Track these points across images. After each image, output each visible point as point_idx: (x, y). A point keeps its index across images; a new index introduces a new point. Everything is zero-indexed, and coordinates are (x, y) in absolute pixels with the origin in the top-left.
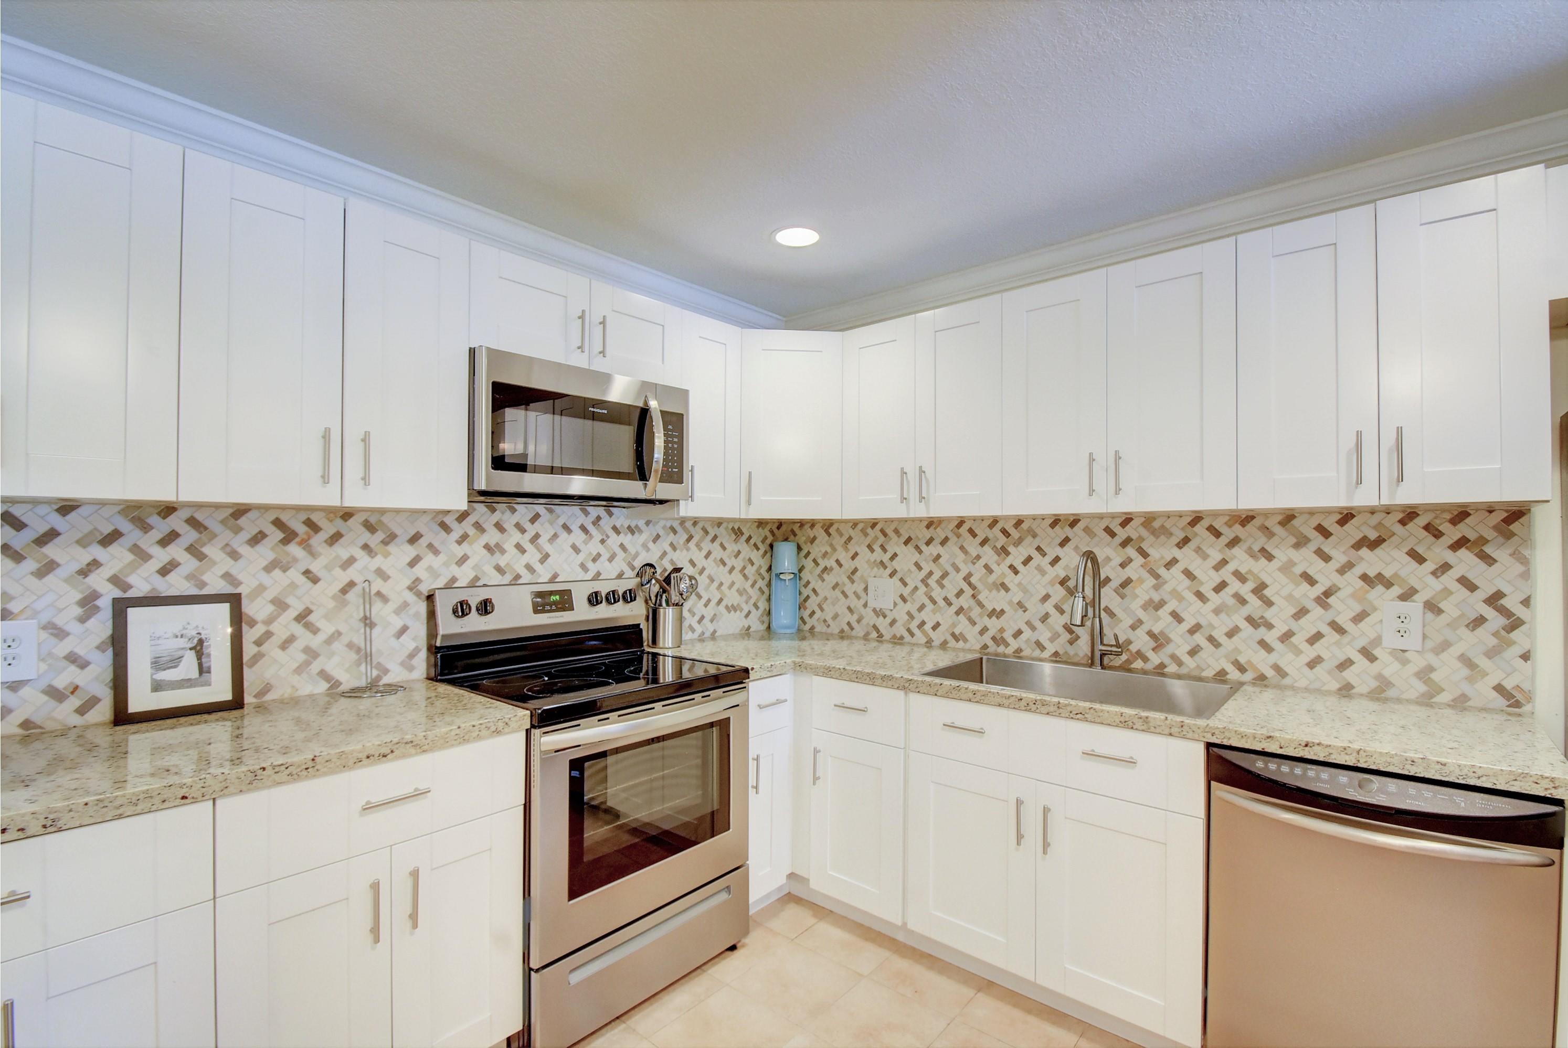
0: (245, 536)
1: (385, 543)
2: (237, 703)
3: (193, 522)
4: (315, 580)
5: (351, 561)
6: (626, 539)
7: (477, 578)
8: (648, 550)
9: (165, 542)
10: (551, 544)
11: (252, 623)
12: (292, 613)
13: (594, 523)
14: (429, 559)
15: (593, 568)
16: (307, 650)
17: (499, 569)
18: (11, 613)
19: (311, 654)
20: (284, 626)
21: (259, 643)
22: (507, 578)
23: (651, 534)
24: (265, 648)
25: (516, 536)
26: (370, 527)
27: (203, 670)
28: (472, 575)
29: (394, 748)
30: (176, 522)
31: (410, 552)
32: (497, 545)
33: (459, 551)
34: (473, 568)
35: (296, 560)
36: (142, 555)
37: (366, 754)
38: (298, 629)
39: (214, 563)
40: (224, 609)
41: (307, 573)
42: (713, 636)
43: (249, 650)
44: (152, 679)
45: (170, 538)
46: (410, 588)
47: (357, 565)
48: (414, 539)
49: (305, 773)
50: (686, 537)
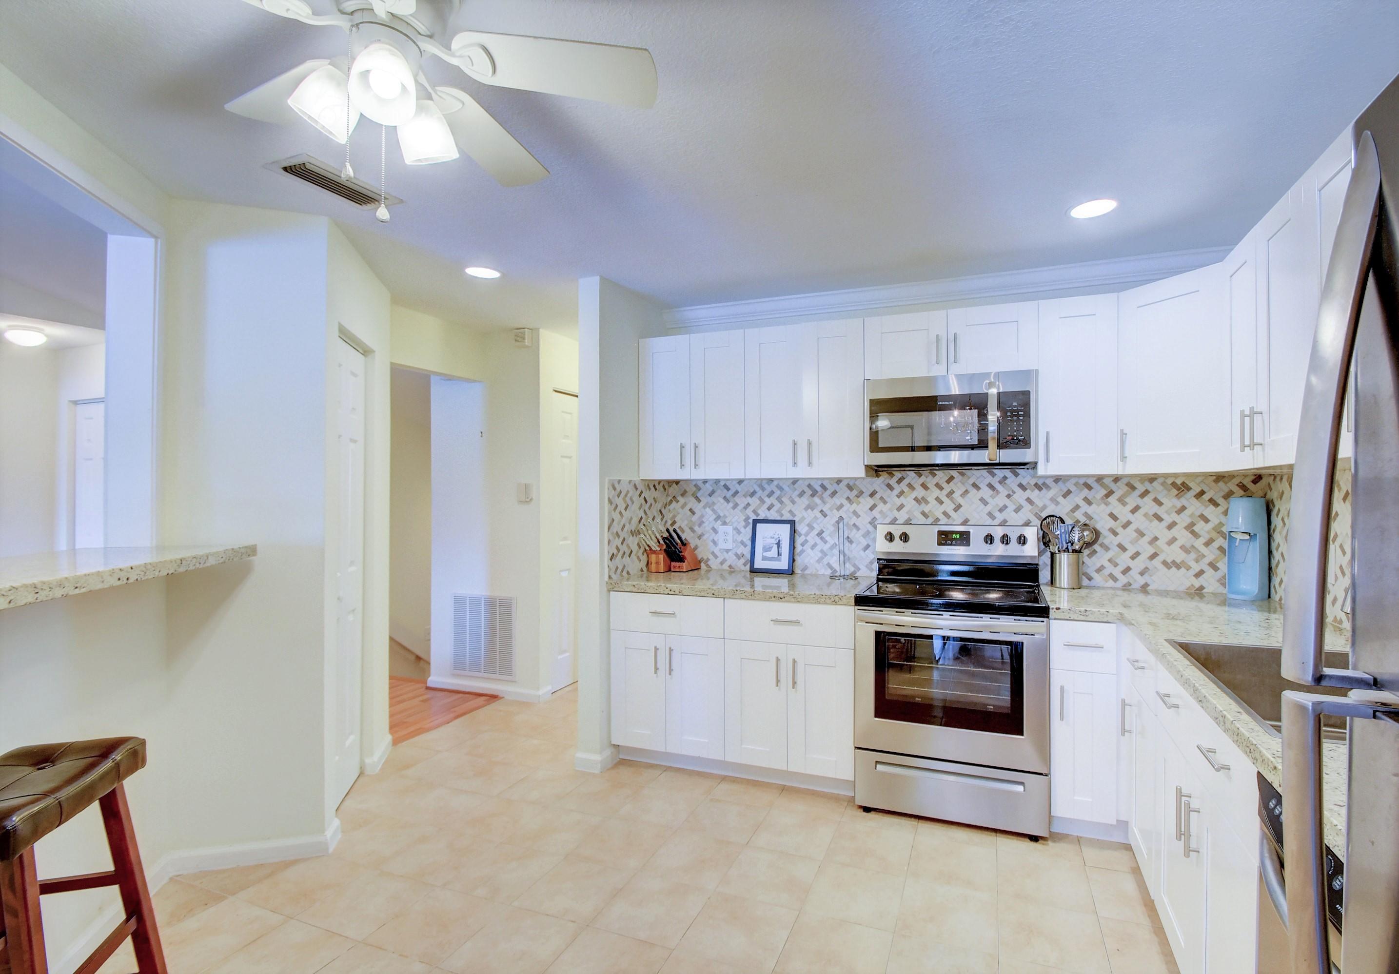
0: (797, 493)
1: (858, 496)
2: (790, 572)
3: (780, 488)
4: (825, 516)
5: (841, 506)
6: (1034, 494)
7: (909, 519)
8: (1057, 503)
9: (769, 496)
10: (963, 498)
11: (800, 535)
12: (816, 532)
13: (1000, 482)
14: (881, 506)
15: (1000, 517)
16: (822, 551)
17: (924, 514)
18: (726, 523)
19: (824, 554)
20: (812, 538)
21: (803, 545)
22: (930, 520)
23: (1061, 490)
24: (805, 547)
25: (936, 492)
26: (850, 488)
27: (779, 554)
28: (906, 517)
29: (785, 596)
30: (773, 487)
31: (870, 502)
32: (923, 498)
33: (898, 502)
34: (907, 513)
35: (817, 505)
36: (762, 501)
37: (773, 595)
38: (818, 540)
39: (786, 505)
40: (787, 527)
41: (822, 511)
42: (1144, 588)
43: (799, 548)
44: (763, 555)
45: (771, 493)
46: (870, 523)
47: (844, 509)
48: (872, 495)
49: (750, 597)
50: (1104, 492)
